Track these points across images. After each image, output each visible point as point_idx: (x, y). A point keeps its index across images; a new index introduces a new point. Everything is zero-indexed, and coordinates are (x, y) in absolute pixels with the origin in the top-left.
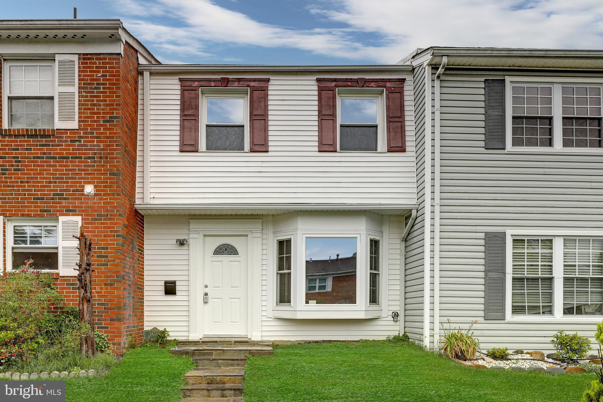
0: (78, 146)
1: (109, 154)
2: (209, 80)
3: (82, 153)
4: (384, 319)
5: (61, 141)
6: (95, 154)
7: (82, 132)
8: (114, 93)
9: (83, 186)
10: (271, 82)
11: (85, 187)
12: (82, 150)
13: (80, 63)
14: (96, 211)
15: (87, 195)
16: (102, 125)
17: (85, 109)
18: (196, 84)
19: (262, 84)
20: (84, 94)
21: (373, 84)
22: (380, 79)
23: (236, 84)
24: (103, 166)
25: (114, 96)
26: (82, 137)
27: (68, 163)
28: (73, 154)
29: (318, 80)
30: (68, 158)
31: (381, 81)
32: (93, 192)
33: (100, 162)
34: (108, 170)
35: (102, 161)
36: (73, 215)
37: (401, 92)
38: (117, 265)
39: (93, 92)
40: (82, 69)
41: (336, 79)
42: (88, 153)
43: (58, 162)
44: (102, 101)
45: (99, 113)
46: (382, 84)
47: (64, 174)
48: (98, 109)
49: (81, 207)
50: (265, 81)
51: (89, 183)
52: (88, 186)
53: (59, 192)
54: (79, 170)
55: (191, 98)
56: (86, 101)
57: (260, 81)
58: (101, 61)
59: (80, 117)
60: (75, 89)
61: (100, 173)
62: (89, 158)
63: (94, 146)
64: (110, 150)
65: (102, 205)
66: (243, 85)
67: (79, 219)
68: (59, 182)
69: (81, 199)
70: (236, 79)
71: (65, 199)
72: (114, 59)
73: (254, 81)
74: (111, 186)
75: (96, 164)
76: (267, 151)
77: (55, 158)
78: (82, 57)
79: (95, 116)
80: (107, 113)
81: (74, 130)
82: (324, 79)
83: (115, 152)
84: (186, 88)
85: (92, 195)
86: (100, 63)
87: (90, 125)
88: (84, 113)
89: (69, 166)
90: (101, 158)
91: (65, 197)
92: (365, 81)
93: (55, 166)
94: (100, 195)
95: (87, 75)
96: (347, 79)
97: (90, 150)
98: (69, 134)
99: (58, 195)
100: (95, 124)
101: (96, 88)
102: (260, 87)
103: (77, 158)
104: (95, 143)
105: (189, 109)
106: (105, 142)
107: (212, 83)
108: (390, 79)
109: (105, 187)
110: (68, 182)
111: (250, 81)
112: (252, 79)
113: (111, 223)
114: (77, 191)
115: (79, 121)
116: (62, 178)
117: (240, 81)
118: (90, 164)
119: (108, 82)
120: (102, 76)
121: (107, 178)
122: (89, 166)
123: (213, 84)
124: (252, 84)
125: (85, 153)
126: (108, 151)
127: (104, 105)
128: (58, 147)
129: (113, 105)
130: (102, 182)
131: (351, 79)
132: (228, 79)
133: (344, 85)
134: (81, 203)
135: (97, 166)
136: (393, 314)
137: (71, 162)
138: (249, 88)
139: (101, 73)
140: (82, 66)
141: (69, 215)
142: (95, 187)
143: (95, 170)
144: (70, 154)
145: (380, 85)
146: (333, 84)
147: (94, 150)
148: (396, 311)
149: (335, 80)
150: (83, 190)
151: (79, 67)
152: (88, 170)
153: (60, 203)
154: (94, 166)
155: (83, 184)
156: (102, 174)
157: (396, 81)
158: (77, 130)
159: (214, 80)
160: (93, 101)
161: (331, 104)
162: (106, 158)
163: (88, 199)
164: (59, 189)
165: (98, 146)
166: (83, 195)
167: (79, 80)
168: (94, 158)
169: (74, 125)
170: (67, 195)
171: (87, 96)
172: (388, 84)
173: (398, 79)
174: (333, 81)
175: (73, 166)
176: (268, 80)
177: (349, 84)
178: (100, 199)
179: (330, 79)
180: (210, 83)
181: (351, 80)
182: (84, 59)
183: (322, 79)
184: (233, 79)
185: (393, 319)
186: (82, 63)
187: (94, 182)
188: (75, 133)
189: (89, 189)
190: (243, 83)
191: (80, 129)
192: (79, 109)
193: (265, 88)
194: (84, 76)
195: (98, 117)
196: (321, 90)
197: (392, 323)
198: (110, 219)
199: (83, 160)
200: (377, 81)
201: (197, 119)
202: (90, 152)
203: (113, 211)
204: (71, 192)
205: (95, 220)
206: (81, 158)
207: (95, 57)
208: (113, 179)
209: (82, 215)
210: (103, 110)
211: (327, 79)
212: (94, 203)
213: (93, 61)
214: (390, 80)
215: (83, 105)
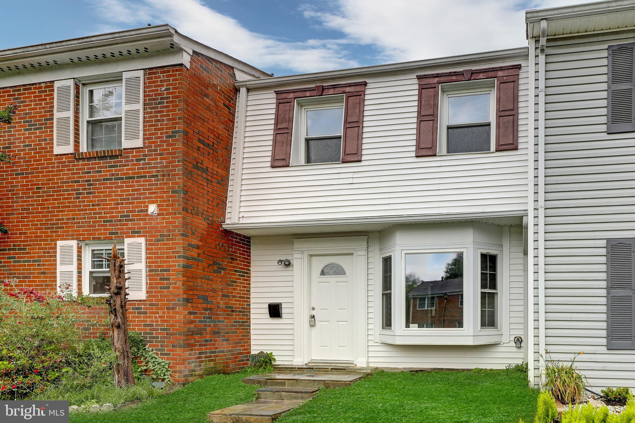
0: (143, 164)
1: (171, 171)
2: (305, 90)
3: (146, 171)
4: (505, 345)
5: (128, 161)
6: (158, 171)
7: (146, 150)
8: (177, 107)
9: (147, 206)
10: (369, 86)
11: (149, 206)
12: (146, 168)
13: (146, 78)
14: (159, 231)
15: (151, 216)
16: (165, 141)
17: (150, 126)
18: (291, 95)
19: (358, 89)
20: (149, 110)
21: (481, 76)
22: (490, 69)
23: (331, 91)
24: (165, 184)
25: (176, 109)
26: (146, 155)
27: (134, 183)
28: (139, 173)
29: (419, 78)
30: (134, 178)
31: (492, 71)
32: (156, 212)
33: (163, 180)
34: (170, 188)
35: (165, 179)
36: (138, 236)
37: (515, 81)
38: (178, 288)
39: (157, 108)
40: (148, 85)
41: (438, 74)
42: (151, 171)
43: (125, 182)
44: (165, 116)
45: (162, 129)
46: (492, 74)
47: (130, 195)
48: (161, 125)
49: (146, 228)
50: (361, 85)
51: (153, 202)
52: (151, 206)
53: (125, 214)
54: (144, 190)
55: (285, 111)
56: (151, 117)
57: (356, 85)
58: (165, 74)
59: (144, 135)
60: (140, 106)
61: (163, 191)
62: (153, 176)
63: (158, 163)
64: (173, 166)
65: (165, 225)
66: (339, 91)
67: (142, 240)
68: (126, 203)
69: (145, 220)
70: (331, 86)
71: (131, 220)
72: (177, 71)
73: (350, 86)
74: (172, 205)
75: (159, 182)
76: (360, 161)
77: (122, 179)
78: (148, 72)
79: (159, 132)
80: (170, 128)
81: (139, 148)
82: (425, 75)
83: (177, 168)
84: (281, 101)
85: (155, 215)
86: (164, 76)
87: (154, 142)
88: (149, 130)
89: (134, 186)
90: (164, 175)
91: (131, 218)
92: (472, 73)
93: (122, 187)
94: (163, 214)
95: (151, 90)
96: (450, 73)
97: (154, 168)
98: (134, 153)
99: (125, 216)
100: (159, 140)
101: (160, 103)
102: (356, 92)
103: (142, 177)
104: (159, 161)
105: (282, 122)
106: (168, 159)
107: (308, 92)
108: (502, 67)
109: (167, 205)
110: (133, 203)
111: (346, 87)
112: (346, 84)
113: (173, 244)
114: (142, 211)
115: (144, 139)
116: (128, 199)
117: (335, 88)
118: (153, 182)
119: (171, 96)
120: (166, 89)
121: (170, 197)
122: (153, 185)
123: (308, 94)
124: (348, 89)
125: (149, 171)
126: (171, 168)
127: (167, 120)
128: (125, 168)
129: (175, 119)
130: (164, 201)
131: (456, 72)
132: (323, 86)
133: (448, 80)
134: (146, 224)
135: (160, 184)
136: (516, 340)
137: (137, 182)
138: (345, 94)
139: (165, 87)
140: (147, 81)
141: (134, 237)
142: (158, 206)
143: (158, 189)
144: (136, 173)
145: (490, 75)
146: (436, 80)
147: (157, 167)
148: (520, 336)
149: (437, 76)
150: (147, 211)
151: (145, 83)
152: (152, 189)
153: (127, 225)
154: (157, 184)
155: (147, 204)
156: (164, 192)
157: (509, 69)
158: (142, 148)
159: (310, 90)
160: (157, 116)
161: (432, 103)
162: (169, 175)
163: (152, 219)
164: (125, 210)
165: (161, 163)
166: (147, 215)
167: (145, 96)
168: (157, 176)
169: (139, 143)
170: (133, 216)
171: (151, 113)
172: (500, 74)
173: (511, 66)
174: (435, 77)
175: (138, 186)
176: (365, 84)
177: (454, 78)
178: (163, 219)
179: (431, 75)
180: (305, 93)
181: (456, 74)
182: (149, 74)
183: (423, 76)
184: (328, 86)
185: (515, 345)
186: (148, 78)
187: (157, 202)
188: (140, 152)
189: (152, 208)
190: (338, 89)
191: (144, 147)
192: (144, 126)
193: (361, 92)
194: (149, 91)
195: (161, 133)
196: (422, 88)
197: (515, 349)
198: (172, 239)
199: (147, 178)
200: (486, 72)
201: (290, 132)
202: (154, 170)
203: (174, 231)
204: (137, 213)
205: (158, 240)
206: (145, 177)
207: (159, 71)
208: (175, 197)
209: (145, 236)
210: (166, 125)
211: (428, 75)
212: (158, 223)
213: (157, 75)
214: (501, 69)
215: (148, 122)
